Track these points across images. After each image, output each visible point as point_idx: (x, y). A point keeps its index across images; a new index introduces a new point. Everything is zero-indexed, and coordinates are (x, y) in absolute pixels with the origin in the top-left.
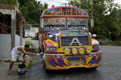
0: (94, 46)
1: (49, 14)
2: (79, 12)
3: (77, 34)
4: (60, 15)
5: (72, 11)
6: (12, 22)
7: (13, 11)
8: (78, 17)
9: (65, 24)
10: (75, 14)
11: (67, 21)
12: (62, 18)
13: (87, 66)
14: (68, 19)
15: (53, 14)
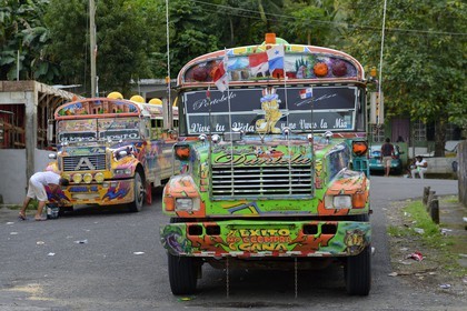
0: (115, 170)
1: (66, 113)
2: (122, 107)
3: (86, 152)
4: (86, 116)
5: (107, 107)
6: (29, 121)
7: (29, 94)
8: (118, 117)
9: (95, 131)
10: (114, 112)
11: (99, 125)
12: (90, 121)
13: (101, 203)
14: (102, 121)
15: (72, 114)
